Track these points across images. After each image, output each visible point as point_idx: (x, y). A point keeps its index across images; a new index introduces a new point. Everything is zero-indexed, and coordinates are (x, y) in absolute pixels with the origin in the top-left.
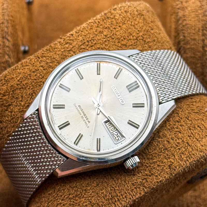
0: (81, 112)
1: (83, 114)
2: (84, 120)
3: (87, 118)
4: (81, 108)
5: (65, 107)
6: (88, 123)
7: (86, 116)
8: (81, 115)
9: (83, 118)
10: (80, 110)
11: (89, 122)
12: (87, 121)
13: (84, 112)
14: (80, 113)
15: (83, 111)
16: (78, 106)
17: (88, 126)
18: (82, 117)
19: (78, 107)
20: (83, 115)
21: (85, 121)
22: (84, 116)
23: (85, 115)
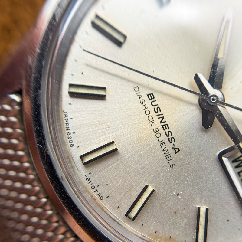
0: (153, 114)
1: (161, 122)
2: (162, 143)
3: (170, 137)
4: (154, 103)
5: (107, 97)
6: (172, 152)
7: (167, 130)
8: (154, 127)
9: (158, 135)
10: (151, 108)
11: (177, 150)
12: (169, 146)
13: (163, 118)
14: (150, 118)
15: (159, 113)
16: (148, 95)
17: (171, 162)
18: (156, 132)
19: (145, 97)
20: (159, 126)
21: (164, 147)
22: (161, 131)
23: (165, 126)
